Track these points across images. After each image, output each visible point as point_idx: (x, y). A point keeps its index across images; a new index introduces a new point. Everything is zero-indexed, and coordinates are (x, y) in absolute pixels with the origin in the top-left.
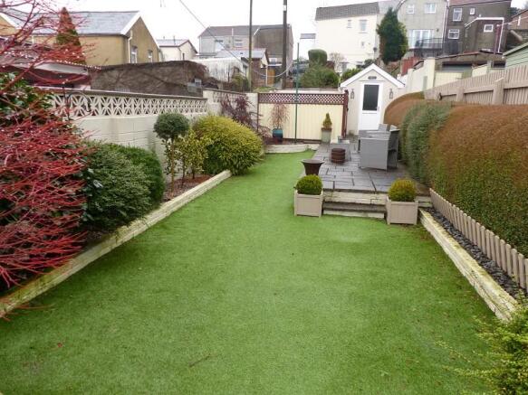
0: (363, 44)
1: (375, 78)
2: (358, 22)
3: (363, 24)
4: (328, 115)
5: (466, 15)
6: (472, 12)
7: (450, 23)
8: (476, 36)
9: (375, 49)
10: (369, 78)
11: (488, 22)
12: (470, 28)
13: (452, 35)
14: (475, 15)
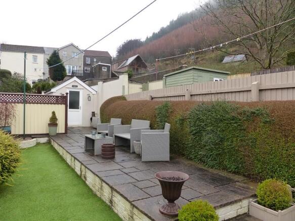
0: (35, 70)
1: (77, 86)
2: (32, 57)
3: (35, 59)
4: (54, 113)
5: (92, 61)
6: (95, 60)
7: (85, 65)
8: (99, 72)
9: (44, 74)
10: (73, 86)
11: (104, 66)
12: (95, 68)
13: (86, 70)
14: (97, 62)
